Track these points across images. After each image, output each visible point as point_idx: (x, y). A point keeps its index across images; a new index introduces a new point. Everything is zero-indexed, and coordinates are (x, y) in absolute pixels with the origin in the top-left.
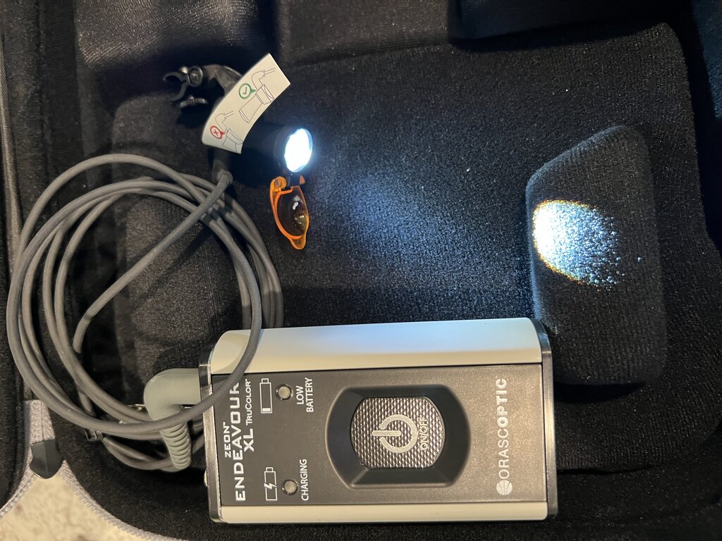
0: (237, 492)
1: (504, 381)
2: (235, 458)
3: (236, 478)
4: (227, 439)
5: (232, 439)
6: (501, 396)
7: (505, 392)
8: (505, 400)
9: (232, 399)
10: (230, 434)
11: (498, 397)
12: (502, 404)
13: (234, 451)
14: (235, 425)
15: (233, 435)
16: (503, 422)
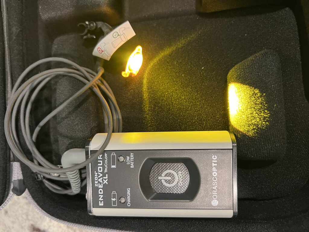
0: (100, 202)
1: (216, 156)
2: (99, 187)
3: (100, 196)
4: (96, 178)
5: (99, 178)
6: (215, 163)
7: (216, 161)
8: (216, 165)
9: (99, 161)
10: (98, 176)
11: (213, 163)
12: (215, 166)
13: (99, 184)
14: (100, 172)
15: (99, 177)
16: (215, 174)
